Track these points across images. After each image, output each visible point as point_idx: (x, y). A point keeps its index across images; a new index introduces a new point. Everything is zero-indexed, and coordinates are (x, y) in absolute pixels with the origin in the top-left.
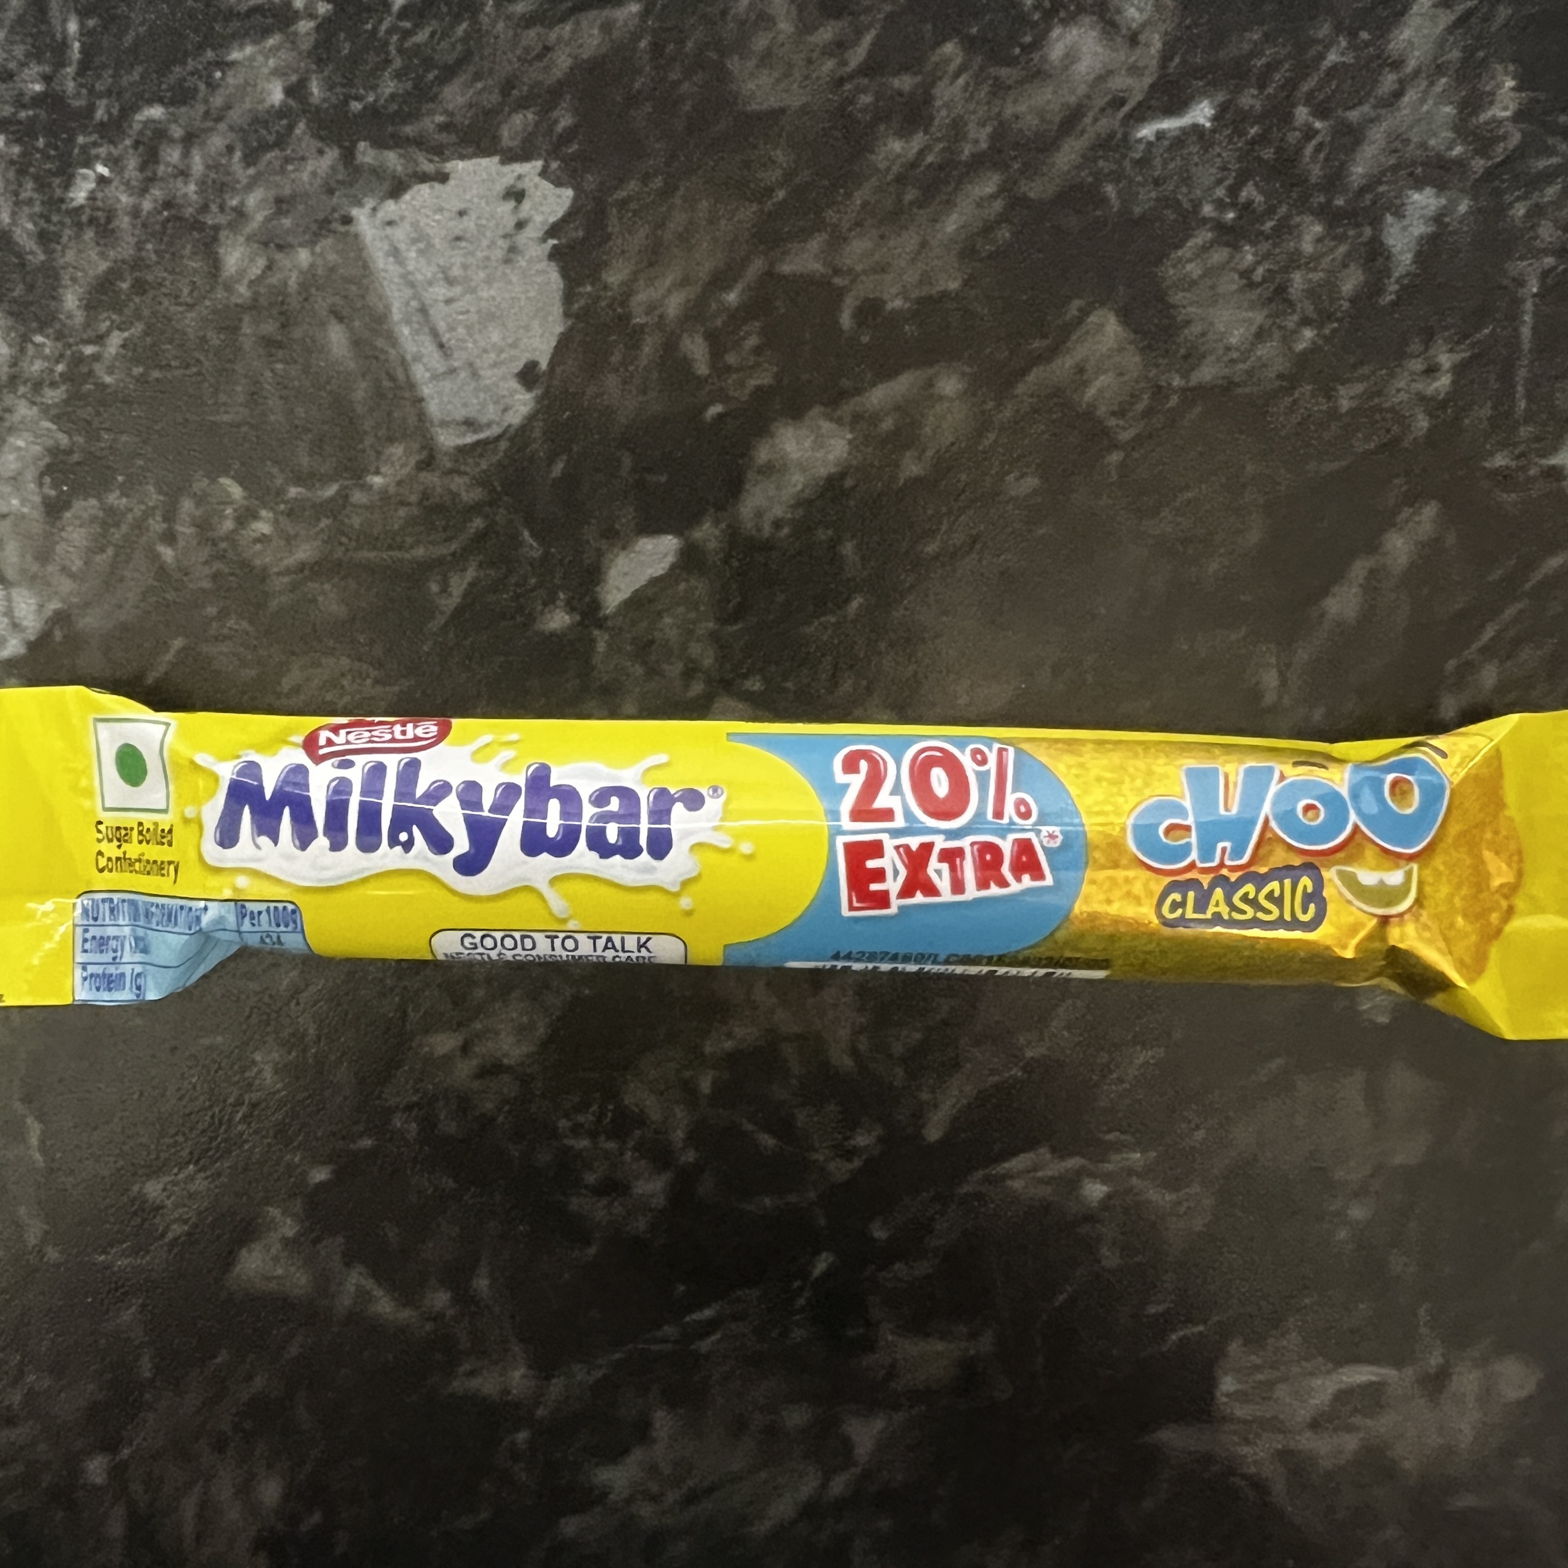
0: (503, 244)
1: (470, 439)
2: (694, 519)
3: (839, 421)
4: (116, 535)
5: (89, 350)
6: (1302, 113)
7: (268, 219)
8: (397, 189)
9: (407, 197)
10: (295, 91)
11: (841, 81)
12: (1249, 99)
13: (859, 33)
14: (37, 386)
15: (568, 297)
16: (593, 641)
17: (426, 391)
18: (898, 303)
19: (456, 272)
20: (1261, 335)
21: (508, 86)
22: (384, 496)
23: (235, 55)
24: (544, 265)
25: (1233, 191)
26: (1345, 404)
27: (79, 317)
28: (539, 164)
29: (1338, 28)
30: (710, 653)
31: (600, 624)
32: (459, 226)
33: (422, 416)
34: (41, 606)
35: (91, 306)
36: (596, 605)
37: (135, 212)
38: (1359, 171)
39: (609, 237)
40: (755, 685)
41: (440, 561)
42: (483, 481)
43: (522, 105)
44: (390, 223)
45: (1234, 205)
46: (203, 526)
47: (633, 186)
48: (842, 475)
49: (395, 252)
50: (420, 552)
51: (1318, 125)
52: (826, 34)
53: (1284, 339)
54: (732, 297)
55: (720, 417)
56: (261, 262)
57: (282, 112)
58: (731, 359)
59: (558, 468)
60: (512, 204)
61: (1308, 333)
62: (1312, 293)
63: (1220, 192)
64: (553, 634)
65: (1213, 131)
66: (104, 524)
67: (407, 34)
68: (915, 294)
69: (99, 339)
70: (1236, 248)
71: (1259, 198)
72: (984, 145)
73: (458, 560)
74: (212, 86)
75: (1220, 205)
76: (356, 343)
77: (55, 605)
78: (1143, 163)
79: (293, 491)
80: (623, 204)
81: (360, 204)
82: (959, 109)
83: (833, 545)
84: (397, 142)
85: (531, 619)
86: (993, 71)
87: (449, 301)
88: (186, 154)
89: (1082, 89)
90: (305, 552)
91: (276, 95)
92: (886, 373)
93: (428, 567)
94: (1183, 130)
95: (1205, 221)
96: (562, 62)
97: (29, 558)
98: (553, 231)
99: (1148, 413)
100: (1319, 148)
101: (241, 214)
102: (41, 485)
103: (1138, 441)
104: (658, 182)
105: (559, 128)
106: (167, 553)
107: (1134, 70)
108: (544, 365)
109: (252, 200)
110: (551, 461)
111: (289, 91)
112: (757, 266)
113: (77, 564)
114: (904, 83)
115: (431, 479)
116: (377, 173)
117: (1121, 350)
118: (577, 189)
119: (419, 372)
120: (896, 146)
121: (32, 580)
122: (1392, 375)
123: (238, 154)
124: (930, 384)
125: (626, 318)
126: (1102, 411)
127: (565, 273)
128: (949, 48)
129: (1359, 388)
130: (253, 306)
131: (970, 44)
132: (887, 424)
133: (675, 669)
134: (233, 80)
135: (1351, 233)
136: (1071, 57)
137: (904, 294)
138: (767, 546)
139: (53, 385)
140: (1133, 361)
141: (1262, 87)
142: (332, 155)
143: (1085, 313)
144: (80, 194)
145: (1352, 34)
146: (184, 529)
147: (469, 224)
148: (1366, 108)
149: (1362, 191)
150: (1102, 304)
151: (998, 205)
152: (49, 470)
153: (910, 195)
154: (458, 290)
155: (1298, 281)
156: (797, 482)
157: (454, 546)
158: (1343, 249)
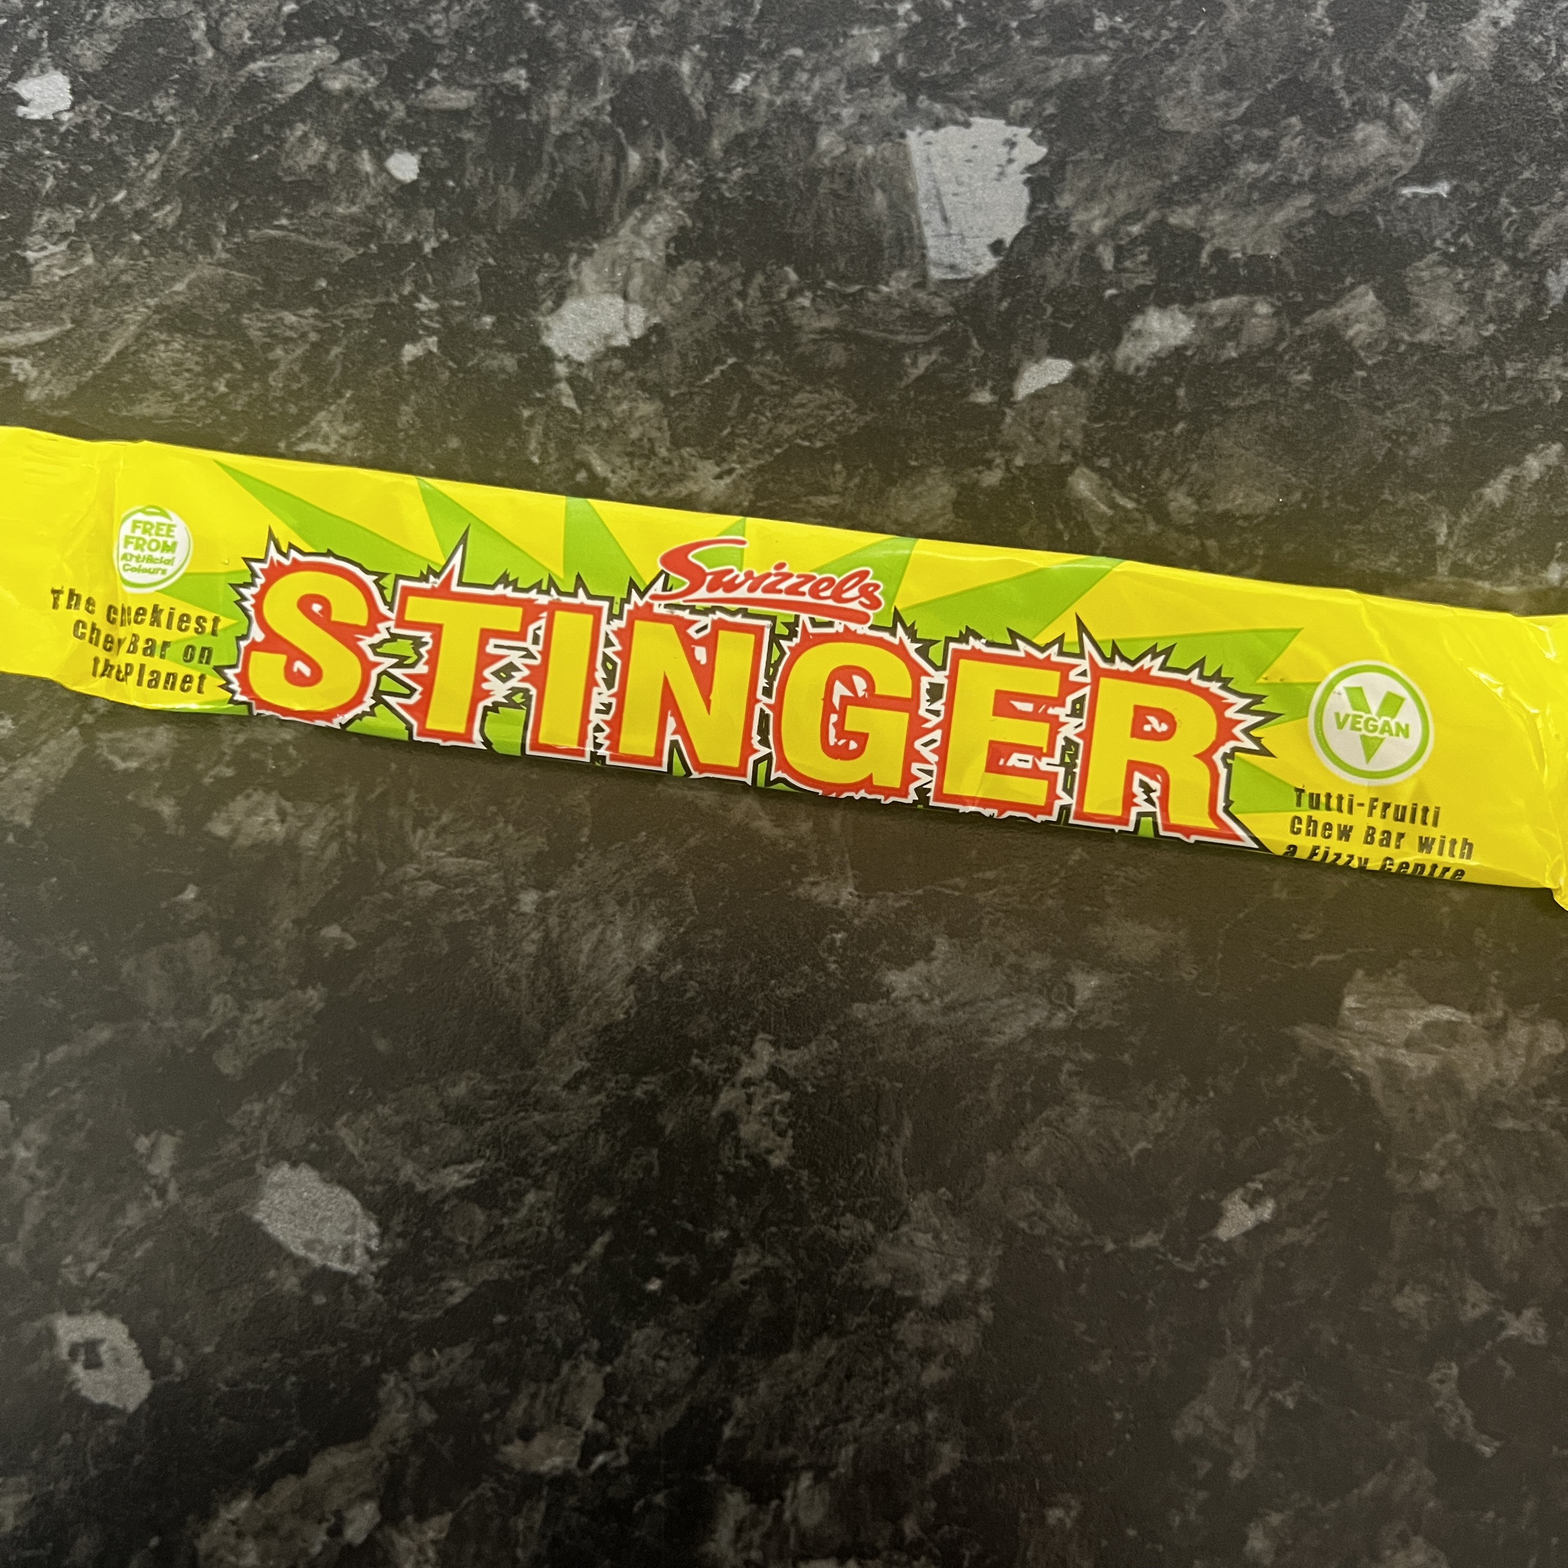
0: (997, 169)
1: (951, 276)
2: (1087, 355)
3: (1189, 315)
4: (708, 287)
5: (721, 175)
6: (1504, 200)
7: (851, 126)
8: (938, 125)
9: (942, 131)
10: (888, 59)
11: (1224, 124)
12: (1474, 187)
13: (1241, 100)
14: (682, 189)
15: (1031, 208)
16: (1004, 414)
17: (930, 242)
18: (1239, 255)
19: (966, 179)
20: (1462, 321)
21: (1020, 83)
22: (888, 299)
23: (855, 32)
24: (1021, 186)
25: (1457, 235)
26: (1510, 373)
27: (720, 154)
28: (1028, 130)
29: (1532, 160)
30: (1080, 437)
31: (1011, 405)
32: (972, 153)
33: (923, 256)
34: (647, 319)
35: (727, 150)
36: (1011, 393)
37: (771, 104)
38: (1534, 241)
39: (1064, 179)
40: (1105, 463)
41: (914, 346)
42: (955, 304)
43: (1024, 96)
44: (929, 143)
45: (1454, 244)
46: (767, 293)
47: (1084, 154)
48: (1185, 348)
49: (929, 160)
50: (901, 338)
51: (1514, 210)
52: (1221, 96)
53: (1476, 327)
54: (1136, 229)
55: (1113, 297)
56: (843, 149)
57: (877, 69)
58: (1128, 264)
59: (1005, 304)
60: (1006, 149)
61: (1492, 327)
62: (1497, 303)
63: (1448, 235)
64: (978, 405)
65: (1448, 200)
66: (702, 279)
67: (963, 43)
68: (1250, 252)
69: (729, 170)
70: (1453, 269)
71: (1472, 244)
72: (1306, 178)
73: (927, 347)
74: (836, 45)
75: (1447, 243)
76: (892, 206)
77: (656, 320)
78: (1404, 208)
79: (830, 284)
80: (1076, 163)
81: (912, 129)
82: (1295, 154)
83: (1172, 388)
84: (945, 100)
85: (966, 393)
86: (1320, 139)
87: (955, 195)
88: (810, 80)
89: (1371, 160)
90: (828, 322)
91: (875, 57)
92: (1223, 293)
93: (905, 347)
94: (1430, 195)
95: (1435, 249)
96: (1056, 77)
97: (648, 288)
98: (1030, 168)
99: (1385, 353)
100: (1512, 223)
101: (837, 118)
102: (667, 246)
103: (1377, 367)
104: (1101, 156)
105: (1047, 112)
106: (740, 305)
107: (1404, 155)
108: (1008, 244)
109: (846, 112)
110: (1000, 300)
111: (883, 58)
112: (1153, 215)
113: (679, 298)
114: (1265, 133)
115: (921, 295)
116: (929, 114)
117: (1374, 312)
118: (1050, 150)
119: (928, 232)
120: (1251, 167)
121: (646, 303)
122: (1541, 362)
123: (843, 86)
124: (1252, 304)
125: (1065, 228)
126: (1357, 344)
127: (1032, 193)
128: (1294, 120)
129: (1520, 365)
130: (831, 172)
131: (1305, 121)
132: (1219, 323)
133: (1054, 443)
134: (850, 44)
135: (1526, 275)
136: (1365, 142)
137: (1244, 248)
138: (1130, 380)
139: (692, 190)
140: (1381, 320)
141: (1481, 182)
142: (903, 97)
143: (1353, 286)
144: (739, 85)
145: (1540, 165)
146: (753, 292)
147: (978, 153)
148: (1544, 208)
149: (1536, 253)
150: (1366, 282)
151: (1310, 213)
152: (675, 239)
153: (1256, 196)
154: (962, 189)
155: (1489, 296)
156: (1155, 345)
157: (927, 338)
158: (1519, 283)
